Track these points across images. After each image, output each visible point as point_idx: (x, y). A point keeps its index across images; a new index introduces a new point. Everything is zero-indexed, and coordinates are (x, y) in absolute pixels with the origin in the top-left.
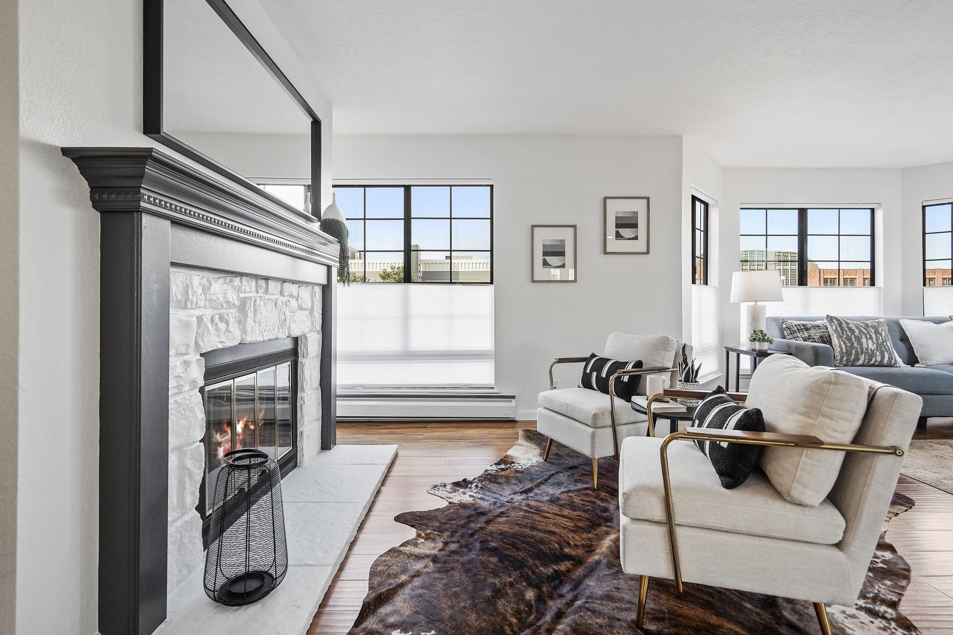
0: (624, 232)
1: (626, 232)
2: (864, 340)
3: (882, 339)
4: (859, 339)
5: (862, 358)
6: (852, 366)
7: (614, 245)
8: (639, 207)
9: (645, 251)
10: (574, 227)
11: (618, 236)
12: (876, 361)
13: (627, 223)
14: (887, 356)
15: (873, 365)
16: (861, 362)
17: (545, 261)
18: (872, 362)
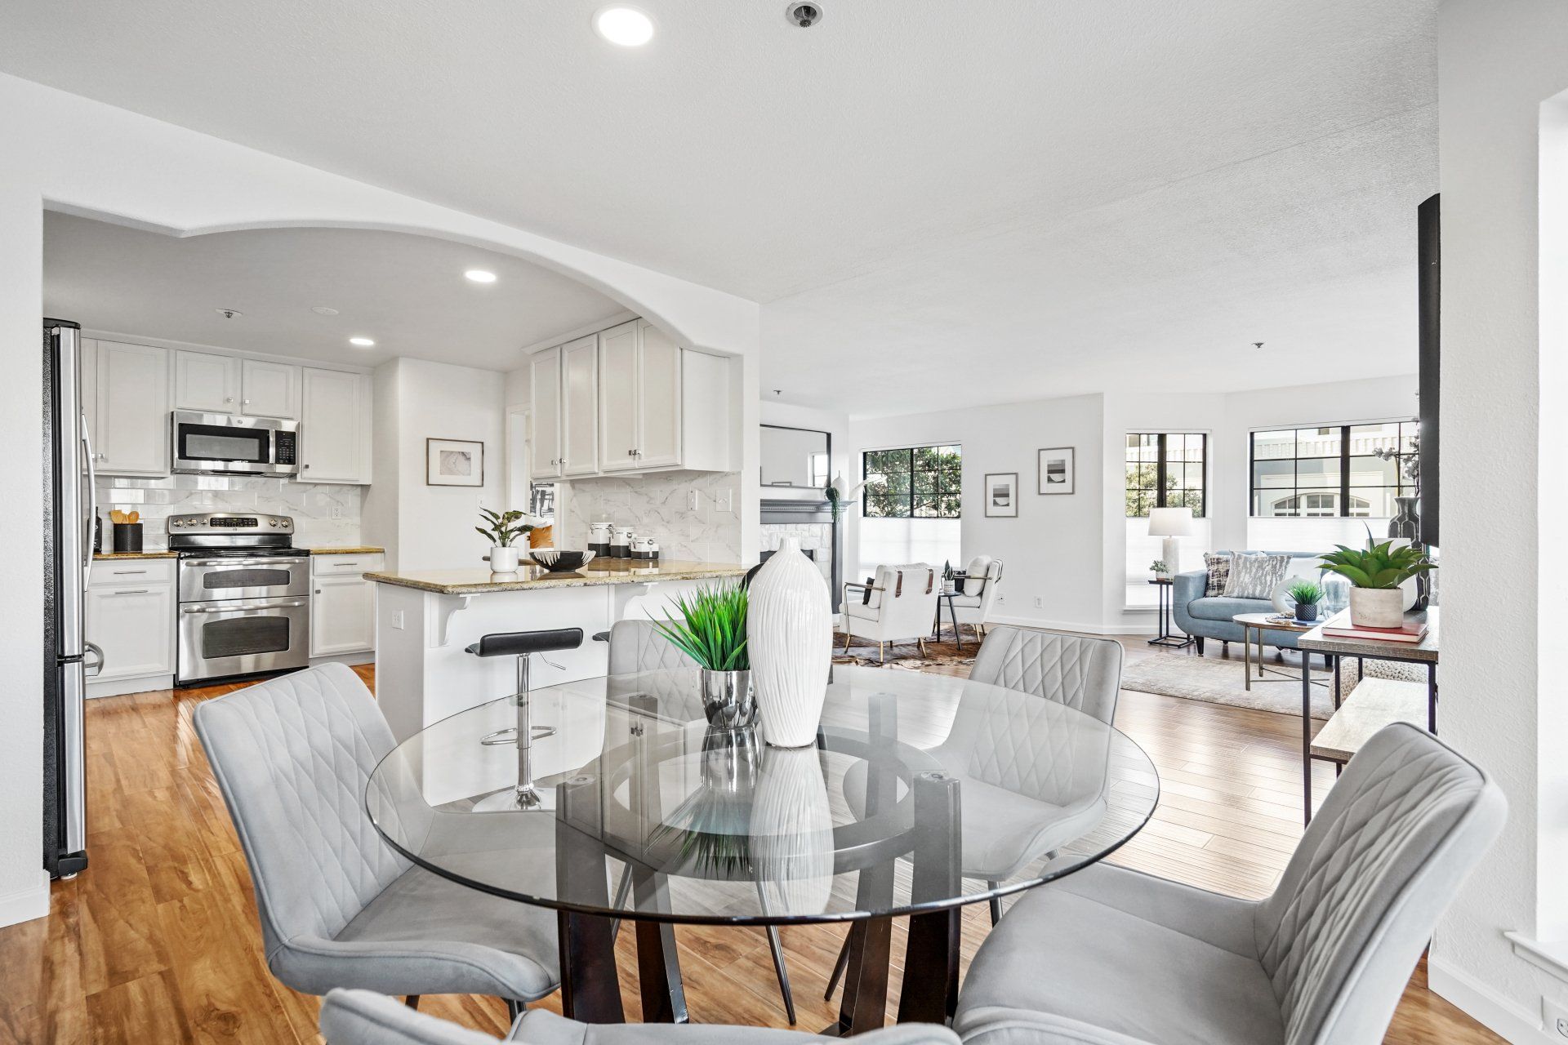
0: (1054, 477)
1: (1056, 477)
2: (1243, 574)
3: (1262, 573)
4: (1239, 573)
5: (1236, 591)
6: (1229, 597)
7: (1046, 487)
8: (1066, 456)
9: (1071, 491)
10: (1016, 474)
11: (1050, 480)
12: (1248, 593)
13: (1057, 469)
14: (1259, 588)
15: (1247, 598)
16: (1235, 594)
17: (994, 501)
18: (1246, 595)
